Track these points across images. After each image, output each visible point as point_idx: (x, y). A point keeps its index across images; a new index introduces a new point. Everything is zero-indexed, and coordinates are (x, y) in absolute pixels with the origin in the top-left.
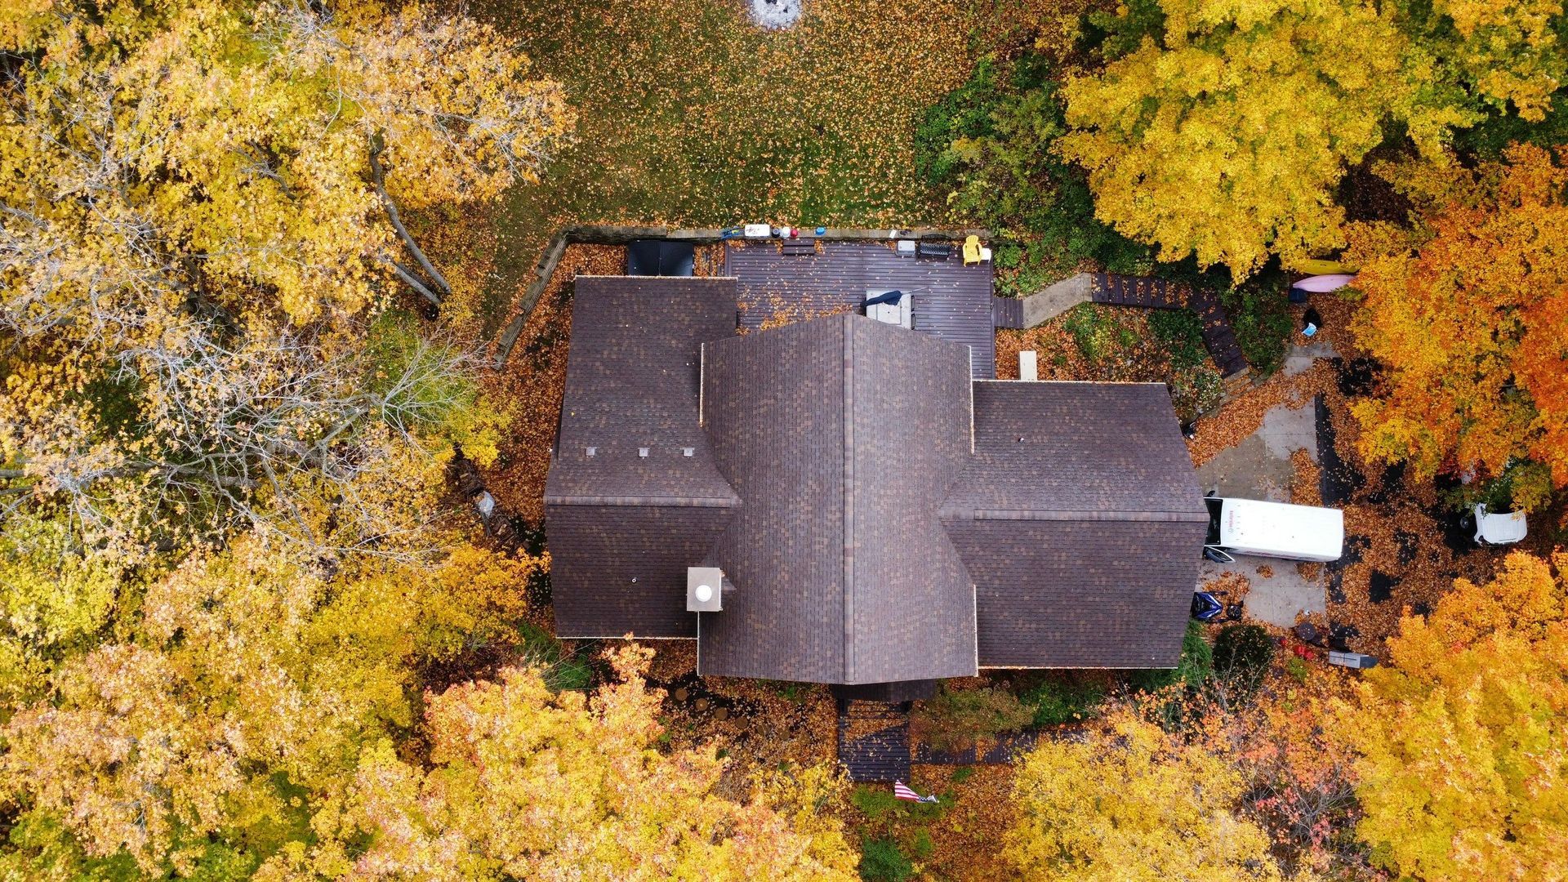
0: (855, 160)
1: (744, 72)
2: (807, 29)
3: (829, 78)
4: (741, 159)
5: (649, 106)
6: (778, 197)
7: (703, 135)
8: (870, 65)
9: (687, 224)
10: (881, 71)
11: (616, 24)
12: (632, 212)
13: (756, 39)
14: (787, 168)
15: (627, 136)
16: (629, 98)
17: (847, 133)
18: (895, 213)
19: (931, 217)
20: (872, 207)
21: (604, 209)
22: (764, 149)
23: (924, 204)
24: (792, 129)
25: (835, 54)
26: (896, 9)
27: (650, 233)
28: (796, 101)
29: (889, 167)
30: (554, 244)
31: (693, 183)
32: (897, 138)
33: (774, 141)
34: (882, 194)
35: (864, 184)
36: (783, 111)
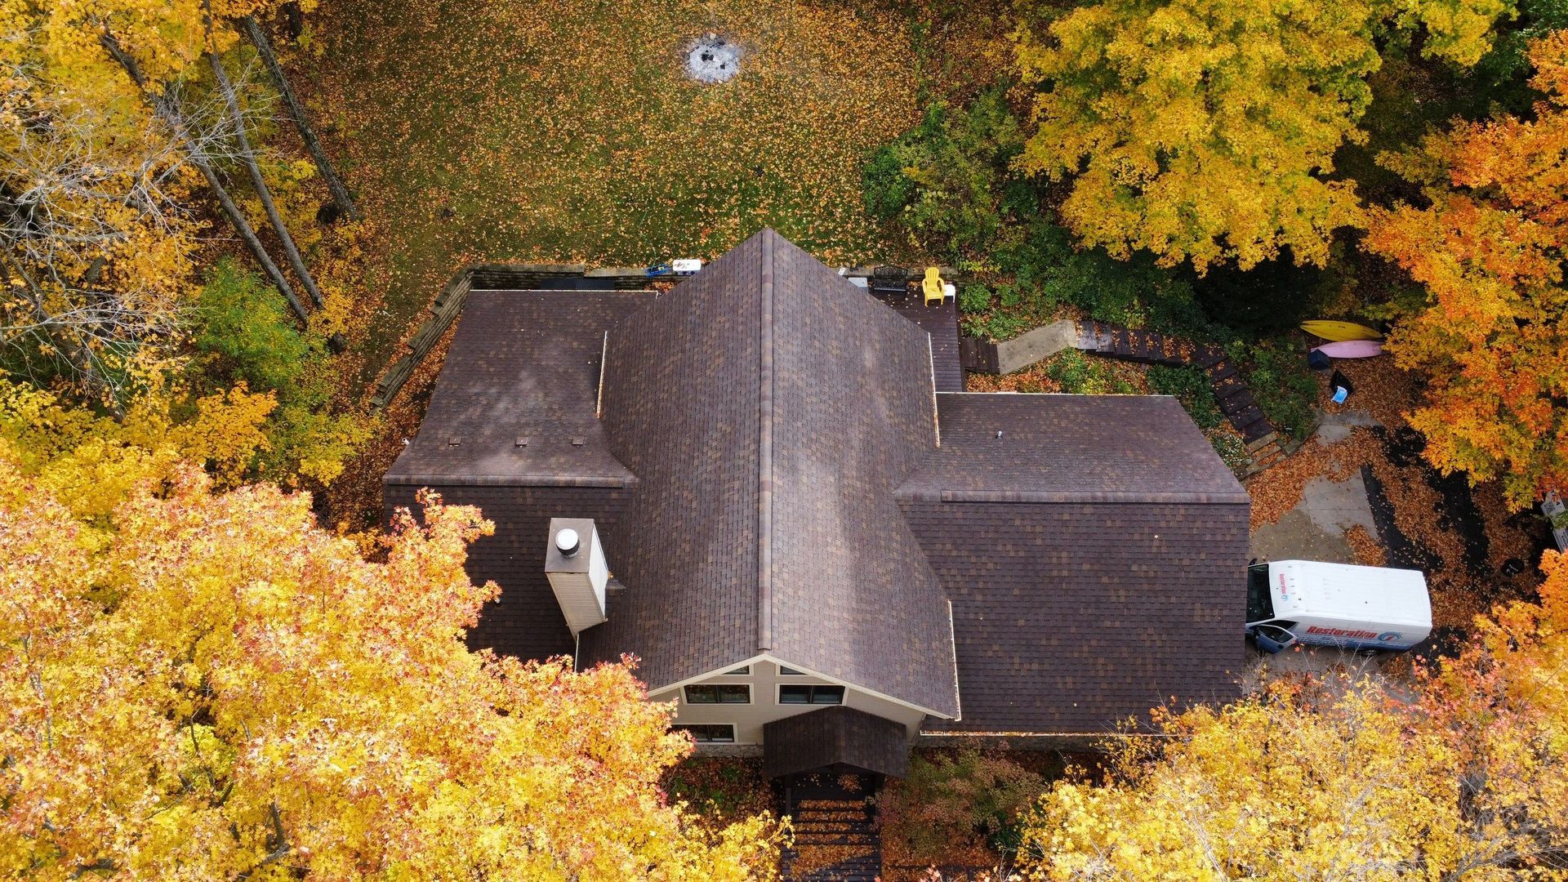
0: (798, 200)
1: (677, 121)
2: (745, 84)
3: (769, 125)
4: (672, 199)
5: (573, 150)
6: (711, 236)
7: (630, 177)
8: (813, 114)
9: (609, 263)
10: (825, 119)
11: (545, 79)
12: (547, 250)
13: (690, 92)
14: (722, 208)
15: (547, 178)
16: (553, 143)
17: (789, 174)
18: (843, 251)
19: (884, 255)
20: (818, 245)
21: (515, 248)
22: (697, 189)
23: (876, 242)
24: (728, 171)
25: (775, 104)
26: (840, 66)
27: (566, 270)
28: (732, 146)
29: (836, 206)
30: (456, 281)
31: (617, 222)
32: (843, 179)
33: (708, 183)
34: (828, 233)
35: (808, 222)
36: (719, 156)
